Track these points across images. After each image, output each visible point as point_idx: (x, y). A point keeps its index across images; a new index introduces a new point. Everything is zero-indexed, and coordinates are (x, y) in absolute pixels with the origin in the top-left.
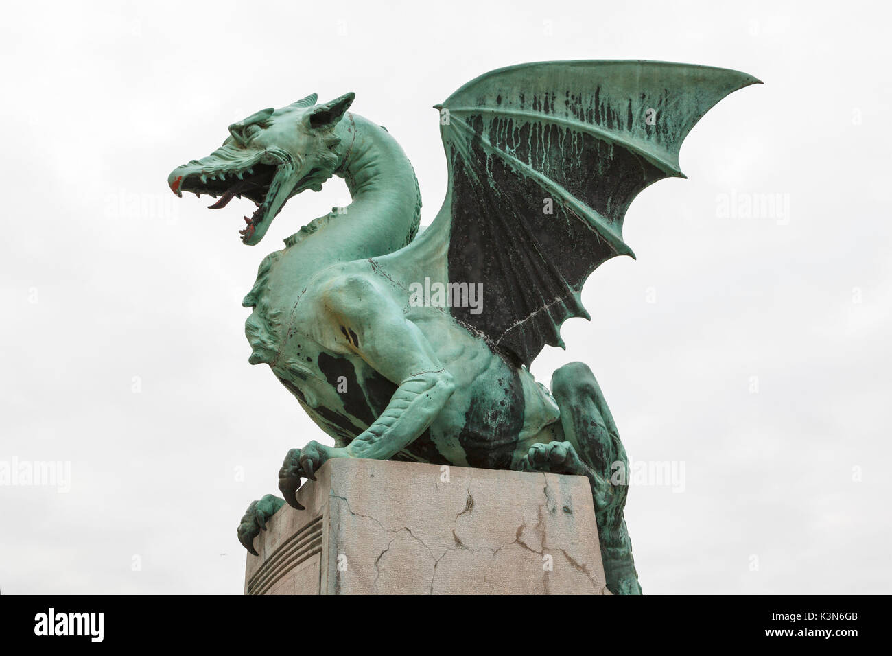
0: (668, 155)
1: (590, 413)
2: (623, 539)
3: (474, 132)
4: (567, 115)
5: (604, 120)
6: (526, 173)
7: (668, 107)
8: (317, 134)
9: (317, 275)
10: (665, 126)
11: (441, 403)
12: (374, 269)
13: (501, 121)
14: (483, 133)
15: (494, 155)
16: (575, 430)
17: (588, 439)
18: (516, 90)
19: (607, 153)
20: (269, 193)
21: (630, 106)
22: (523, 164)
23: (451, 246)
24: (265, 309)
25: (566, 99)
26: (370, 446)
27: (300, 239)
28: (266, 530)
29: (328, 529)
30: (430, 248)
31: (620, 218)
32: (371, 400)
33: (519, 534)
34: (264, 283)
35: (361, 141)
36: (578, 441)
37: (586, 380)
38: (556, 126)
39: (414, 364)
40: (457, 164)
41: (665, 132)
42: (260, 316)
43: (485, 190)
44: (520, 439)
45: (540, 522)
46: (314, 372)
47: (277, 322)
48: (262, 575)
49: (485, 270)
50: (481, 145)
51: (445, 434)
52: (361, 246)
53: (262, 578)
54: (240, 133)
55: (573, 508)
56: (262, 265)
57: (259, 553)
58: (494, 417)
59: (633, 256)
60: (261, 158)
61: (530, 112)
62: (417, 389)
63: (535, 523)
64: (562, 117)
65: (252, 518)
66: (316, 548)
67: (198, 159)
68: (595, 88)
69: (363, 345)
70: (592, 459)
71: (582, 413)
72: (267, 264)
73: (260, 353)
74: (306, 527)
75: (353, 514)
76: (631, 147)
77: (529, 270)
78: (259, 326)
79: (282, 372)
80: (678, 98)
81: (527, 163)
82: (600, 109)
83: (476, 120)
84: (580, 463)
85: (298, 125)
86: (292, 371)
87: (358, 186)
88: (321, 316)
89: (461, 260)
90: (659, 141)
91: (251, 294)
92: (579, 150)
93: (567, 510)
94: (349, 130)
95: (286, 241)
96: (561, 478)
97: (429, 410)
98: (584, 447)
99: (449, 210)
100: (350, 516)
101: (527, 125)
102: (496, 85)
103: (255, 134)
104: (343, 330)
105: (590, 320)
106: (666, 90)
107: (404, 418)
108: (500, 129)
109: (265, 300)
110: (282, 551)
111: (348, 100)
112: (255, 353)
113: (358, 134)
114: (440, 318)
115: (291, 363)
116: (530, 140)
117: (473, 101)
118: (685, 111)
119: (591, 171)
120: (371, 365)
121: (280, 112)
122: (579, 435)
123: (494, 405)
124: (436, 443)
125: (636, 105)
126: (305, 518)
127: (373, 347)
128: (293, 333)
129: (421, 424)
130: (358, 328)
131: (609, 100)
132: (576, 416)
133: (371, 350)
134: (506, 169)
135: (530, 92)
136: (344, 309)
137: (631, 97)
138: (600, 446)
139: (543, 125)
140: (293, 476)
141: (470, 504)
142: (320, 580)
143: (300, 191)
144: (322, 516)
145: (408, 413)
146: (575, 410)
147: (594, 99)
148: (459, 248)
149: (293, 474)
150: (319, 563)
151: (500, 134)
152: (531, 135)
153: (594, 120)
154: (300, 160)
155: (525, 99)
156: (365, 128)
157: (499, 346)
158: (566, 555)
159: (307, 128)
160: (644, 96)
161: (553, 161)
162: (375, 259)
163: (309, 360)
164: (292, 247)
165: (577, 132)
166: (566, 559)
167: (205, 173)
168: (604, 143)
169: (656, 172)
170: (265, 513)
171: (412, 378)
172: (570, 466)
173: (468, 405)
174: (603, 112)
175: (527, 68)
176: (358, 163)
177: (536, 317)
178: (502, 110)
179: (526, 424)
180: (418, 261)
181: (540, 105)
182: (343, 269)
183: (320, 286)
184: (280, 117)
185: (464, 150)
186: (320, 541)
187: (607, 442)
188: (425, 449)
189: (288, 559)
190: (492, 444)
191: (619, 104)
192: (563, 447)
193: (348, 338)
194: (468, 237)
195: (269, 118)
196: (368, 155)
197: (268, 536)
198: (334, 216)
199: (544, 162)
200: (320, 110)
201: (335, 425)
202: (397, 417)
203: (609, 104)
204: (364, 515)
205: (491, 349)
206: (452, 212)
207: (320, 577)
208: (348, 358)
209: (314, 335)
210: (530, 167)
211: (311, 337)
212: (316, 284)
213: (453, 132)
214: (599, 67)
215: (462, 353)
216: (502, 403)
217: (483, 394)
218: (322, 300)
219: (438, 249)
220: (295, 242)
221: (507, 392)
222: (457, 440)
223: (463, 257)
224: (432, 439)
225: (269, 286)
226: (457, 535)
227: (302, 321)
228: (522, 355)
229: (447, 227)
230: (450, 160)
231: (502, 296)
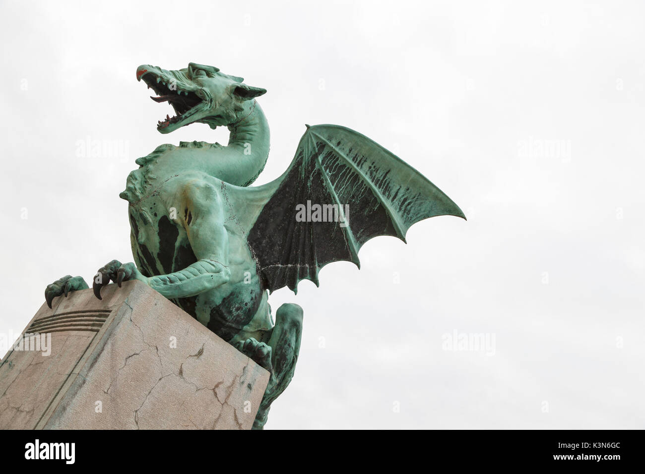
0: (403, 226)
1: (291, 337)
2: (264, 417)
3: (317, 151)
4: (366, 174)
5: (383, 188)
6: (329, 189)
7: (417, 202)
8: (234, 99)
9: (189, 172)
10: (409, 211)
11: (216, 285)
12: (222, 188)
13: (333, 155)
14: (321, 155)
15: (319, 170)
16: (278, 343)
17: (282, 352)
18: (350, 145)
19: (374, 206)
20: (189, 112)
21: (399, 189)
22: (331, 184)
23: (269, 202)
24: (148, 171)
25: (371, 165)
26: (163, 285)
27: (190, 147)
28: (66, 296)
29: (111, 321)
30: (258, 196)
31: (362, 243)
32: (176, 259)
33: (217, 386)
34: (156, 157)
35: (253, 118)
36: (276, 350)
37: (299, 318)
38: (358, 175)
39: (214, 254)
40: (298, 162)
41: (408, 214)
42: (142, 173)
43: (304, 185)
44: (243, 330)
45: (232, 385)
46: (154, 223)
47: (150, 182)
48: (46, 322)
49: (279, 226)
50: (316, 160)
51: (206, 303)
52: (221, 172)
53: (45, 323)
54: (194, 70)
55: (253, 387)
56: (160, 147)
57: (53, 307)
58: (238, 309)
59: (359, 267)
60: (197, 91)
61: (350, 161)
62: (208, 269)
63: (229, 384)
64: (364, 173)
65: (62, 284)
66: (95, 328)
67: (162, 68)
68: (388, 170)
69: (192, 225)
70: (277, 364)
71: (287, 336)
72: (164, 148)
73: (129, 194)
74: (95, 311)
75: (131, 320)
76: (388, 210)
77: (301, 241)
78: (138, 178)
79: (135, 212)
80: (424, 201)
81: (333, 185)
82: (384, 181)
83: (322, 145)
84: (270, 363)
85: (227, 87)
86: (141, 215)
87: (237, 139)
88: (178, 195)
89: (270, 214)
90: (403, 216)
91: (144, 159)
92: (362, 195)
93: (250, 386)
94: (250, 108)
95: (181, 143)
96: (257, 366)
97: (208, 285)
98: (277, 355)
99: (280, 183)
100: (129, 322)
101: (345, 166)
102: (342, 135)
103: (201, 76)
104: (186, 211)
105: (318, 287)
106: (420, 193)
107: (192, 281)
108: (331, 158)
109: (151, 166)
110: (69, 315)
111: (261, 92)
112: (126, 192)
113: (253, 113)
114: (240, 237)
115: (143, 210)
116: (341, 174)
117: (326, 135)
118: (423, 210)
119: (361, 210)
120: (189, 240)
121: (221, 74)
122: (278, 347)
123: (242, 302)
124: (197, 304)
125: (402, 191)
126: (97, 305)
127: (198, 230)
128: (156, 194)
129: (199, 290)
130: (195, 215)
131: (391, 180)
132: (283, 335)
133: (195, 231)
134: (321, 181)
135: (356, 150)
136: (194, 199)
137: (402, 186)
138: (286, 359)
139: (352, 171)
140: (107, 277)
141: (200, 353)
142: (86, 350)
143: (204, 122)
144: (111, 311)
145: (196, 279)
146: (284, 331)
147: (384, 175)
148: (273, 206)
149: (108, 275)
150: (91, 339)
151: (328, 161)
152: (343, 172)
153: (378, 185)
154: (216, 106)
155: (351, 152)
156: (259, 113)
157: (262, 271)
158: (235, 413)
159: (231, 92)
160: (408, 189)
161: (346, 192)
162: (226, 183)
163: (156, 215)
164: (183, 148)
165: (366, 185)
166: (234, 414)
167: (161, 77)
168: (376, 199)
169: (393, 230)
170: (72, 287)
171: (208, 261)
172: (264, 361)
173: (228, 294)
174: (384, 184)
175: (362, 137)
176: (244, 128)
177: (290, 268)
178: (337, 149)
179: (251, 323)
180: (247, 199)
181: (357, 160)
182: (205, 177)
183: (187, 178)
184: (219, 76)
185: (306, 157)
186: (101, 325)
187: (291, 359)
188: (188, 304)
189: (71, 323)
190: (227, 324)
191: (394, 185)
192: (268, 349)
193: (186, 216)
194: (280, 204)
195: (214, 73)
196: (252, 128)
197: (65, 301)
198: (215, 147)
199: (341, 190)
200: (243, 87)
201: (145, 260)
202: (188, 278)
203: (389, 182)
204: (138, 325)
205: (257, 271)
206: (280, 185)
207: (88, 348)
208: (178, 228)
209: (167, 203)
210: (333, 188)
211: (165, 203)
212: (186, 176)
213: (307, 144)
214: (396, 161)
215: (241, 264)
216: (246, 304)
217: (240, 293)
218: (185, 187)
219: (262, 199)
220: (186, 146)
221: (252, 299)
222: (210, 310)
223: (271, 212)
224: (196, 301)
225: (158, 160)
226: (183, 367)
227: (165, 191)
228: (271, 284)
229: (273, 191)
230: (296, 157)
231: (279, 246)
